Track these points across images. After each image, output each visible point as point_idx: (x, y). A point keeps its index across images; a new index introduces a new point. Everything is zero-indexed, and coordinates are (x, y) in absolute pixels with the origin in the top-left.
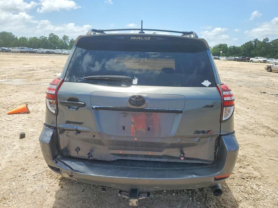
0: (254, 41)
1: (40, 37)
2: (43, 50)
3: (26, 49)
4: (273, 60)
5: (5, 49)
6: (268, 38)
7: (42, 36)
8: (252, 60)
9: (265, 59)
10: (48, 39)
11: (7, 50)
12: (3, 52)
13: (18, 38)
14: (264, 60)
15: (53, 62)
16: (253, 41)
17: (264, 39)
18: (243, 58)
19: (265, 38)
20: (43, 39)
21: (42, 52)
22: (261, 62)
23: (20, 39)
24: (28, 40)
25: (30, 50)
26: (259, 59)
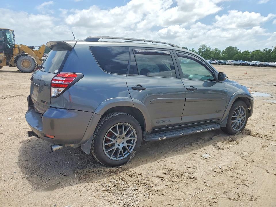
1: (264, 50)
2: (257, 62)
3: (240, 62)
5: (221, 62)
7: (266, 48)
10: (273, 51)
11: (223, 63)
12: (219, 64)
13: (242, 52)
15: (246, 74)
20: (267, 51)
21: (255, 65)
23: (243, 52)
24: (251, 53)
25: (244, 63)
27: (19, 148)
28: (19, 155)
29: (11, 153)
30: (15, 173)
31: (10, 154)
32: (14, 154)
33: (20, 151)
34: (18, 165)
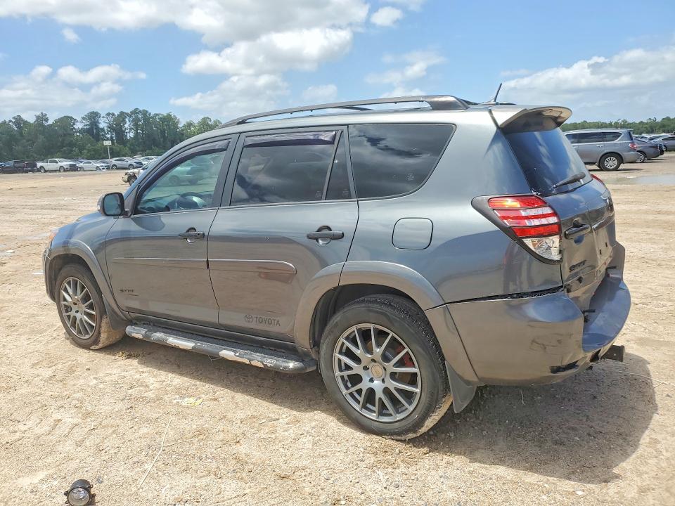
0: (13, 120)
4: (90, 163)
6: (46, 115)
8: (42, 167)
9: (71, 163)
14: (71, 165)
16: (10, 121)
17: (38, 117)
18: (17, 165)
19: (38, 113)
22: (65, 171)
26: (60, 164)
27: (634, 456)
28: (643, 432)
29: (664, 453)
30: (668, 395)
31: (667, 451)
32: (657, 441)
33: (636, 445)
34: (656, 408)
